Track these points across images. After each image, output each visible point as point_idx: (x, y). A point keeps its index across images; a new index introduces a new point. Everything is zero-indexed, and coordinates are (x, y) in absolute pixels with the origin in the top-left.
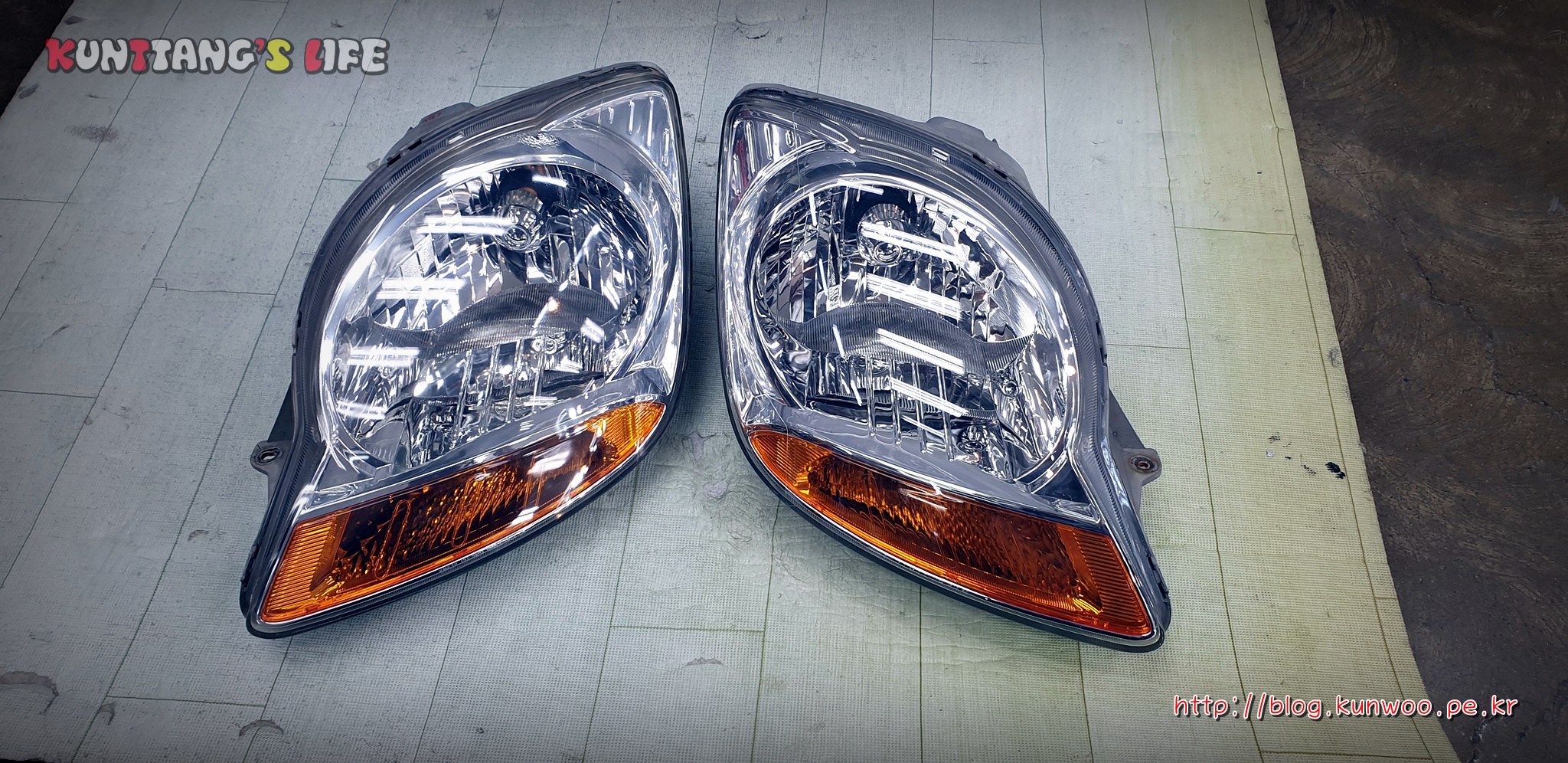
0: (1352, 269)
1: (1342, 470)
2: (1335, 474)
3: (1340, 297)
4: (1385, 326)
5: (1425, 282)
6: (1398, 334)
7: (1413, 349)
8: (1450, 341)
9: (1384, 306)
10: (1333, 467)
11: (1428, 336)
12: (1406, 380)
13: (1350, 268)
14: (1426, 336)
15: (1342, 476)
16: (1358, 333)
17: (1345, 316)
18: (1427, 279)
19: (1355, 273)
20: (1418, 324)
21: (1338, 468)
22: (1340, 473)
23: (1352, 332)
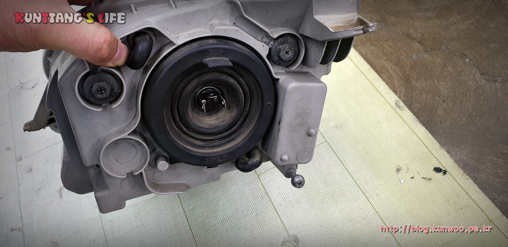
0: (382, 56)
1: (443, 169)
2: (441, 174)
3: (386, 73)
4: (415, 77)
5: (419, 45)
6: (424, 79)
7: (436, 82)
8: (450, 68)
9: (409, 67)
10: (437, 170)
11: (439, 72)
12: (444, 101)
13: (381, 56)
14: (437, 72)
15: (445, 172)
16: (406, 88)
17: (394, 82)
18: (419, 43)
19: (385, 57)
20: (430, 68)
21: (440, 169)
22: (443, 171)
23: (403, 89)
